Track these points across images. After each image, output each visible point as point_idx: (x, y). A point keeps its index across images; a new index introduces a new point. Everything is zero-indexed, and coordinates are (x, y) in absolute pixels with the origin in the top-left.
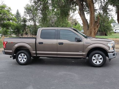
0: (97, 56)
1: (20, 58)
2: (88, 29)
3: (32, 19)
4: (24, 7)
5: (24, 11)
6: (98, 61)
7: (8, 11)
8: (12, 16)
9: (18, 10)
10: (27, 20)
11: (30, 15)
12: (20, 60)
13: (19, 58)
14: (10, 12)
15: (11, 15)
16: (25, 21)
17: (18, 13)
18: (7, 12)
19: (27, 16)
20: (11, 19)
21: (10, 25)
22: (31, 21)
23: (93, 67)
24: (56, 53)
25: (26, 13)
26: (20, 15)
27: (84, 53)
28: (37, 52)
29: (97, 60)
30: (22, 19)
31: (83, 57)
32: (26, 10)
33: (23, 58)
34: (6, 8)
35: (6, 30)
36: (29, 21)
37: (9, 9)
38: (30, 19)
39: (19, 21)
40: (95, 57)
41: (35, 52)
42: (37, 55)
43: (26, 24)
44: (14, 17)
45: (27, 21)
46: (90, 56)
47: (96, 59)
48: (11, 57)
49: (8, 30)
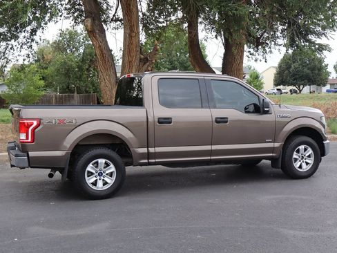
0: (302, 149)
6: (303, 162)
12: (89, 181)
13: (87, 177)
31: (274, 155)
33: (100, 175)
47: (299, 157)
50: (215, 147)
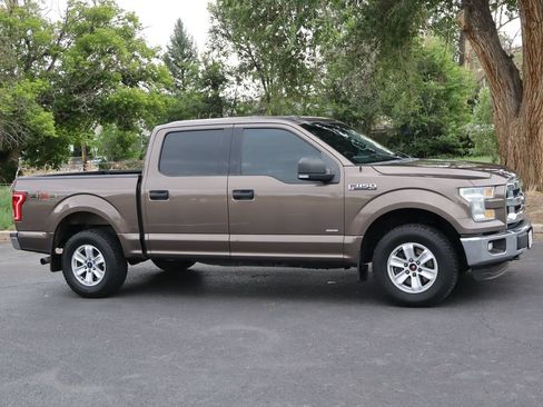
0: (409, 250)
1: (79, 264)
2: (518, 111)
3: (254, 64)
4: (210, 5)
5: (210, 26)
6: (414, 275)
7: (126, 34)
8: (146, 61)
9: (180, 24)
10: (227, 77)
11: (242, 48)
12: (77, 272)
13: (74, 267)
14: (137, 37)
15: (144, 56)
16: (216, 79)
17: (181, 41)
18: (117, 40)
19: (224, 50)
20: (144, 75)
21: (137, 106)
22: (247, 81)
23: (392, 308)
24: (224, 238)
25: (220, 38)
26: (193, 46)
27: (349, 239)
28: (146, 237)
29: (413, 270)
30: (202, 68)
31: (346, 257)
32: (217, 23)
33: (90, 265)
34: (115, 18)
35: (121, 133)
36: (239, 80)
37: (131, 24)
38: (242, 69)
39: (188, 83)
40: (401, 254)
41: (136, 236)
42: (149, 252)
43: (221, 95)
44: (155, 62)
45: (227, 81)
46: (378, 251)
47: (406, 265)
48: (43, 262)
49: (128, 133)
50: (234, 238)
